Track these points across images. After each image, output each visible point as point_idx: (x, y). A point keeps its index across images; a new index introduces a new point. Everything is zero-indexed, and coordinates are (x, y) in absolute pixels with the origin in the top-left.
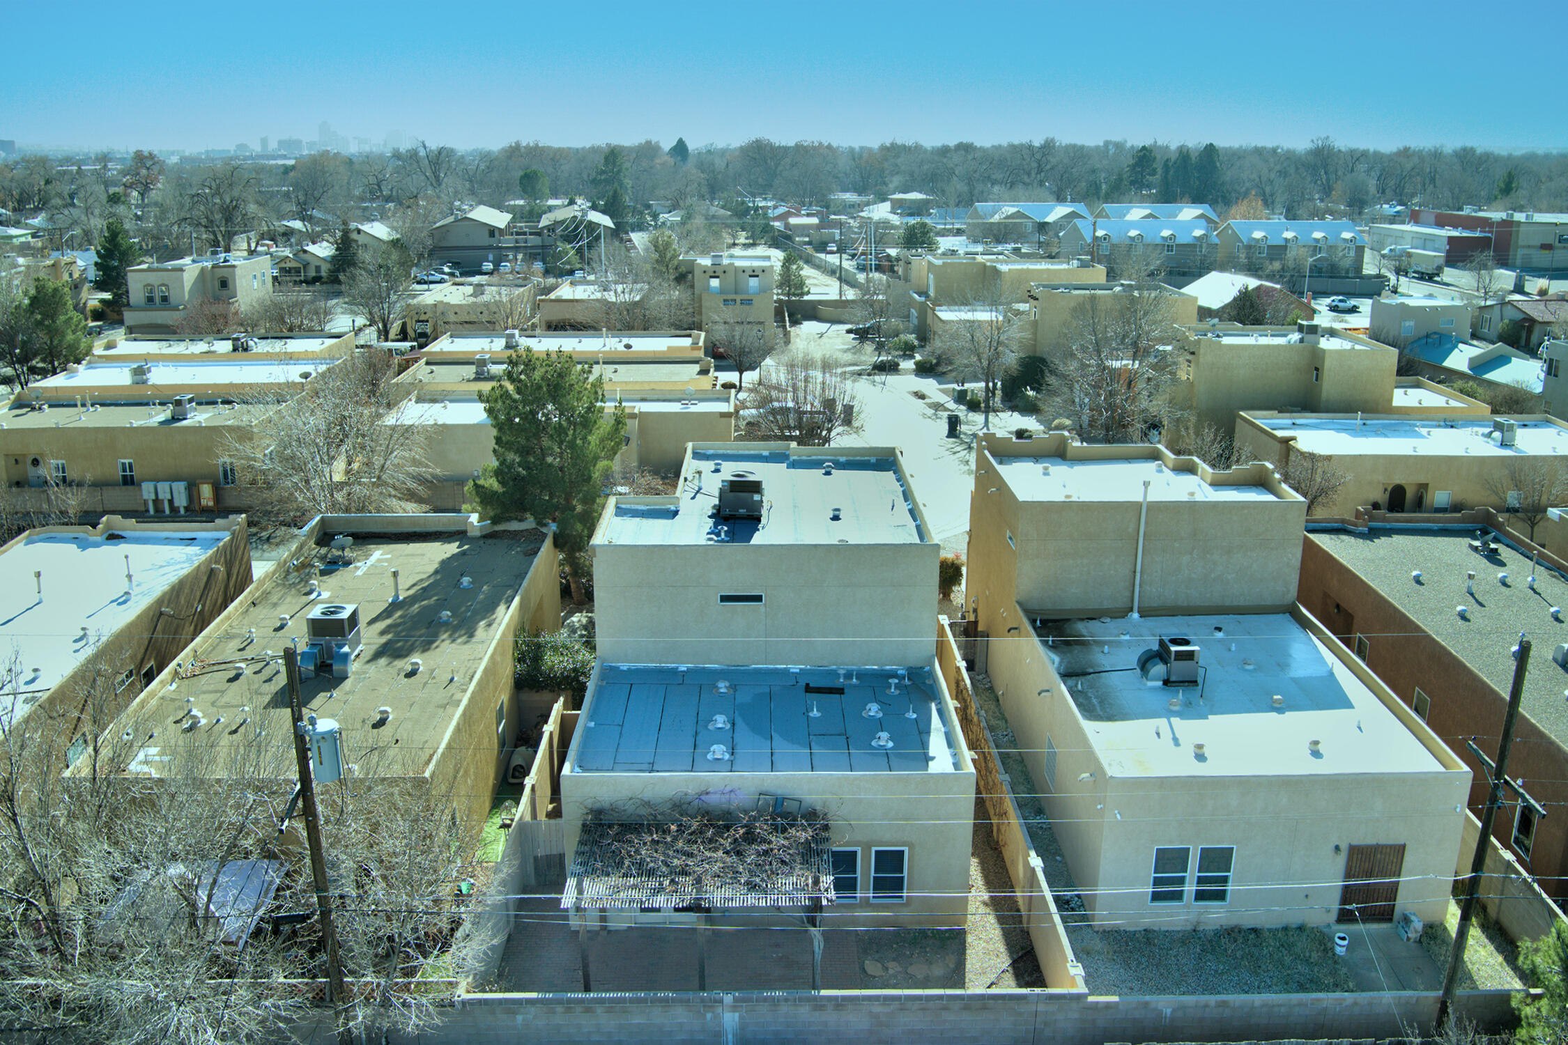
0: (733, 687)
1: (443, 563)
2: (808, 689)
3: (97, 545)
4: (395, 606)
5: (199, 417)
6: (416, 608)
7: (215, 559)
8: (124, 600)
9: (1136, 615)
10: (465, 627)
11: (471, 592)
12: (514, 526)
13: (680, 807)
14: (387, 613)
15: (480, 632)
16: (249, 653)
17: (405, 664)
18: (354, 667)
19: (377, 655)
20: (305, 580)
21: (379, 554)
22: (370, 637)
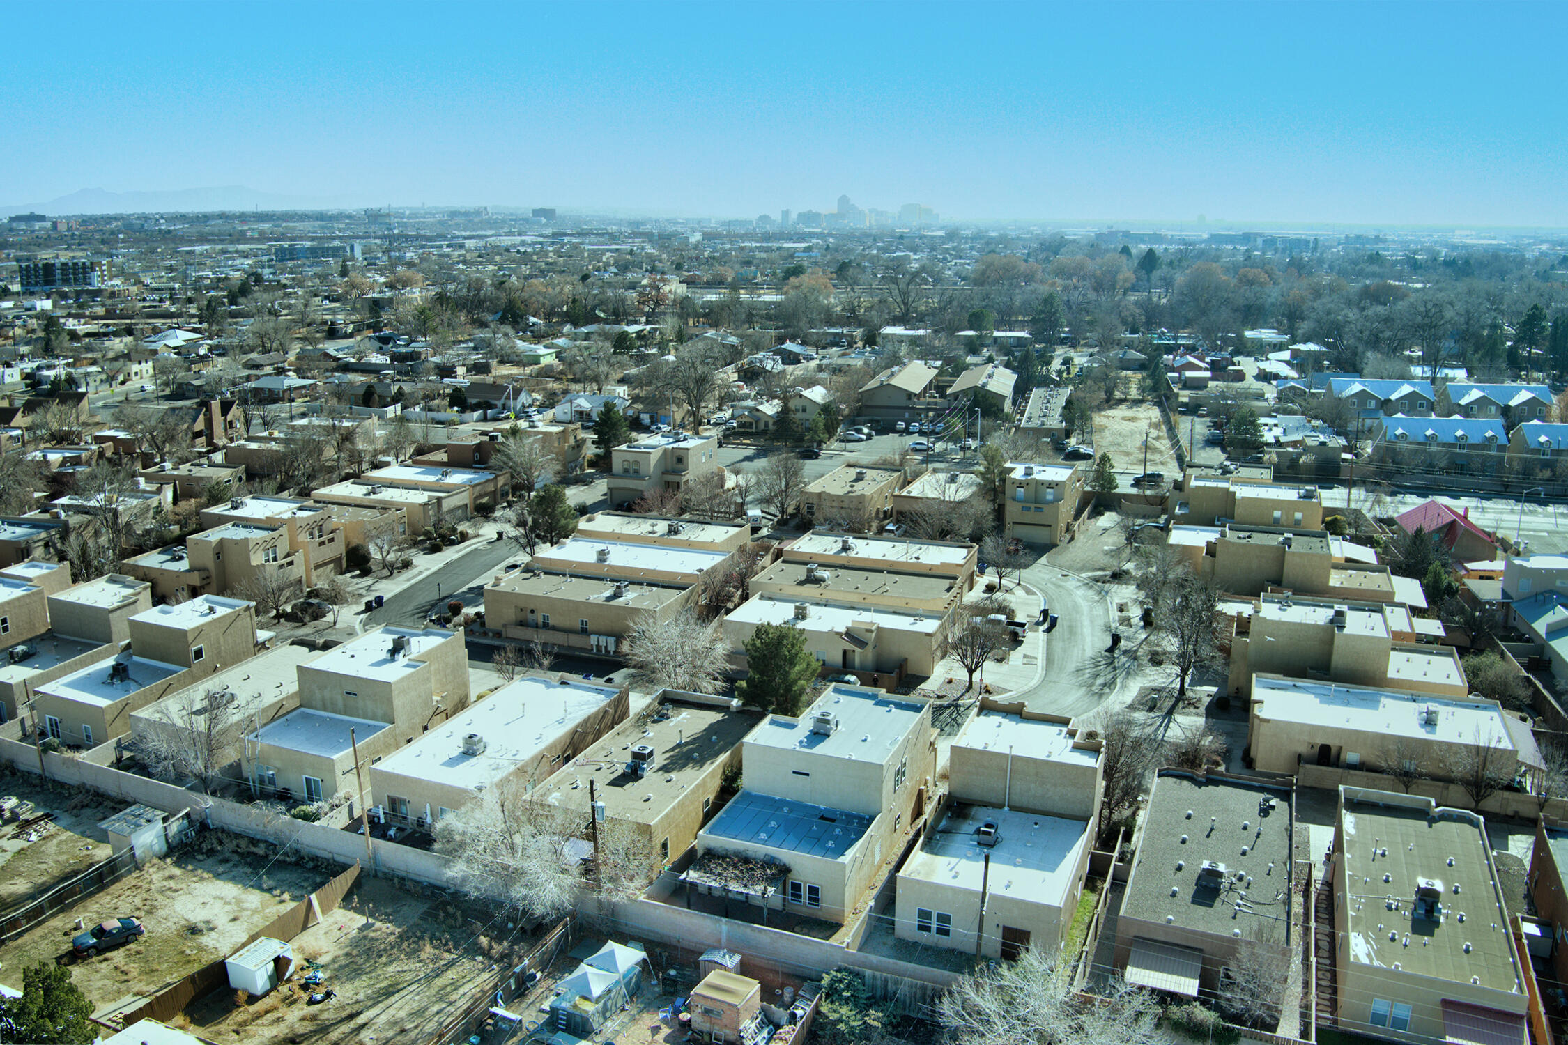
0: (791, 811)
1: (711, 725)
2: (822, 818)
3: (554, 687)
4: (679, 745)
5: (631, 596)
6: (685, 749)
7: (609, 705)
8: (561, 722)
9: (1006, 808)
10: (701, 763)
11: (715, 743)
12: (753, 708)
13: (737, 853)
14: (673, 749)
15: (706, 766)
16: (608, 759)
17: (668, 776)
18: (646, 774)
19: (659, 769)
20: (645, 724)
21: (685, 714)
22: (659, 760)
